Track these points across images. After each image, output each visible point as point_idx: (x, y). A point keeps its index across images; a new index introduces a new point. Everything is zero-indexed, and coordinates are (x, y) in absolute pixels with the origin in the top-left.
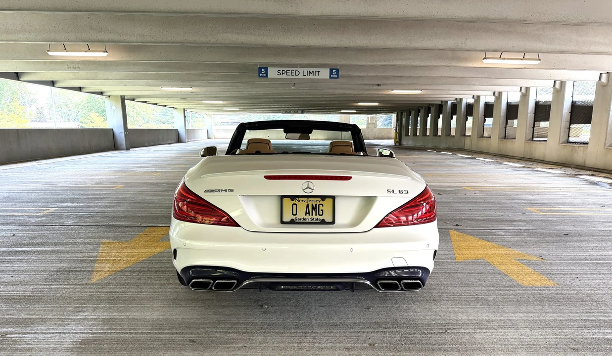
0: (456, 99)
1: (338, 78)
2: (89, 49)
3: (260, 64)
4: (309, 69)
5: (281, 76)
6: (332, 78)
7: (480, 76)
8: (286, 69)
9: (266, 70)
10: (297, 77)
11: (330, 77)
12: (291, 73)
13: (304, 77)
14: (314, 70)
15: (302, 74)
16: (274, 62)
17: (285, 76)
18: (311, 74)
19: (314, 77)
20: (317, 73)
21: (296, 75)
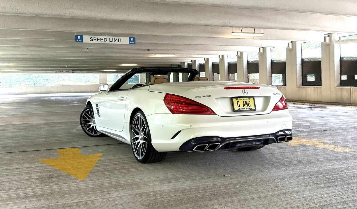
0: (192, 61)
1: (135, 44)
3: (76, 33)
4: (114, 38)
5: (93, 42)
6: (131, 44)
7: (222, 44)
8: (97, 37)
9: (81, 37)
10: (105, 43)
11: (129, 43)
12: (101, 40)
13: (111, 43)
14: (118, 38)
15: (109, 40)
16: (93, 31)
17: (96, 41)
18: (116, 40)
19: (118, 43)
20: (120, 40)
21: (104, 41)
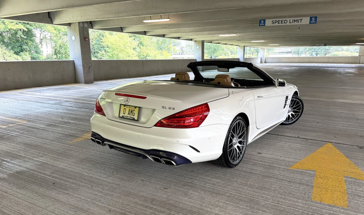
1: (316, 23)
2: (161, 18)
4: (294, 19)
5: (274, 25)
6: (312, 23)
8: (278, 20)
9: (264, 21)
10: (285, 24)
11: (310, 23)
12: (281, 22)
14: (298, 19)
15: (289, 22)
17: (277, 24)
18: (296, 21)
19: (298, 23)
20: (300, 20)
21: (285, 23)
